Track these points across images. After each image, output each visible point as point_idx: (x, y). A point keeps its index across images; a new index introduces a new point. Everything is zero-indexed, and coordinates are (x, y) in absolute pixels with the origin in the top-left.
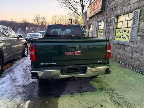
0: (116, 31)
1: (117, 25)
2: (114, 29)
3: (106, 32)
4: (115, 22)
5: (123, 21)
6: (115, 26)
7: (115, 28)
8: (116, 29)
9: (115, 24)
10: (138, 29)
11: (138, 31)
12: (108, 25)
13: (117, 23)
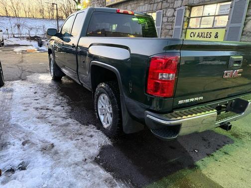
0: (186, 33)
1: (188, 23)
2: (183, 29)
3: (163, 34)
4: (185, 17)
5: (202, 17)
6: (186, 23)
7: (185, 27)
8: (186, 29)
9: (185, 20)
10: (243, 31)
11: (242, 35)
12: (167, 22)
13: (189, 19)
